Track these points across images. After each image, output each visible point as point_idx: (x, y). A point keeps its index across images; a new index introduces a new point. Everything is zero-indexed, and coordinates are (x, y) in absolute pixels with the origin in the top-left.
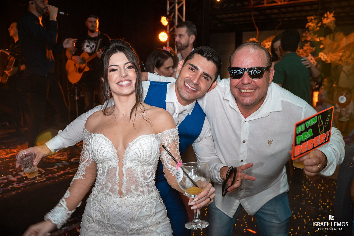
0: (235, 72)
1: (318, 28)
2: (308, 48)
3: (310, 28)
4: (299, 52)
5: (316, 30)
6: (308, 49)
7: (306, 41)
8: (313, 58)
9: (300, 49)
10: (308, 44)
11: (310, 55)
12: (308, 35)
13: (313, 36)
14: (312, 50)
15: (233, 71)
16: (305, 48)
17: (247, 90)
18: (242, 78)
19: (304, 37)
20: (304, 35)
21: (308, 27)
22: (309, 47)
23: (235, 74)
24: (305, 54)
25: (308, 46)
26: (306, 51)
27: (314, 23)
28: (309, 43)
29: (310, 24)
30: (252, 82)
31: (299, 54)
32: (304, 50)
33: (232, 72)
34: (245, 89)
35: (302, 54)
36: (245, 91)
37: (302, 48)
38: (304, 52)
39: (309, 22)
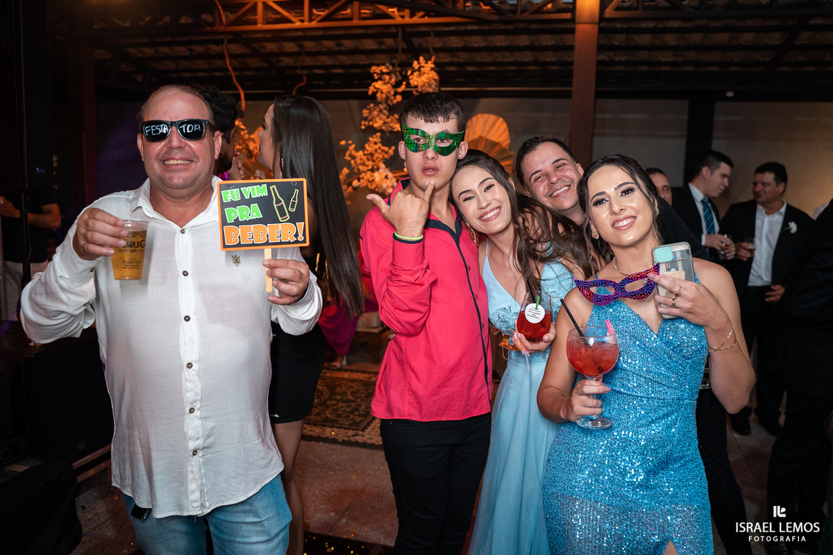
0: (154, 128)
1: (399, 98)
2: (376, 147)
3: (378, 95)
4: (353, 157)
5: (395, 101)
6: (376, 150)
7: (371, 130)
8: (390, 175)
9: (357, 149)
10: (376, 138)
11: (382, 166)
12: (375, 113)
13: (388, 117)
14: (387, 153)
15: (150, 128)
16: (369, 148)
17: (177, 160)
18: (167, 140)
19: (366, 119)
20: (365, 113)
21: (374, 94)
22: (380, 145)
23: (154, 132)
24: (370, 163)
25: (376, 143)
26: (372, 155)
27: (388, 83)
28: (379, 134)
29: (378, 85)
30: (186, 147)
31: (356, 162)
32: (366, 152)
33: (147, 129)
34: (174, 159)
35: (363, 164)
36: (175, 162)
37: (361, 147)
38: (368, 160)
39: (377, 81)
